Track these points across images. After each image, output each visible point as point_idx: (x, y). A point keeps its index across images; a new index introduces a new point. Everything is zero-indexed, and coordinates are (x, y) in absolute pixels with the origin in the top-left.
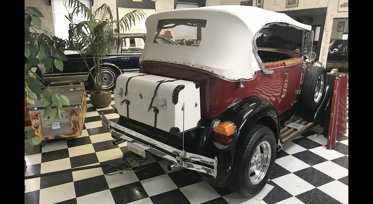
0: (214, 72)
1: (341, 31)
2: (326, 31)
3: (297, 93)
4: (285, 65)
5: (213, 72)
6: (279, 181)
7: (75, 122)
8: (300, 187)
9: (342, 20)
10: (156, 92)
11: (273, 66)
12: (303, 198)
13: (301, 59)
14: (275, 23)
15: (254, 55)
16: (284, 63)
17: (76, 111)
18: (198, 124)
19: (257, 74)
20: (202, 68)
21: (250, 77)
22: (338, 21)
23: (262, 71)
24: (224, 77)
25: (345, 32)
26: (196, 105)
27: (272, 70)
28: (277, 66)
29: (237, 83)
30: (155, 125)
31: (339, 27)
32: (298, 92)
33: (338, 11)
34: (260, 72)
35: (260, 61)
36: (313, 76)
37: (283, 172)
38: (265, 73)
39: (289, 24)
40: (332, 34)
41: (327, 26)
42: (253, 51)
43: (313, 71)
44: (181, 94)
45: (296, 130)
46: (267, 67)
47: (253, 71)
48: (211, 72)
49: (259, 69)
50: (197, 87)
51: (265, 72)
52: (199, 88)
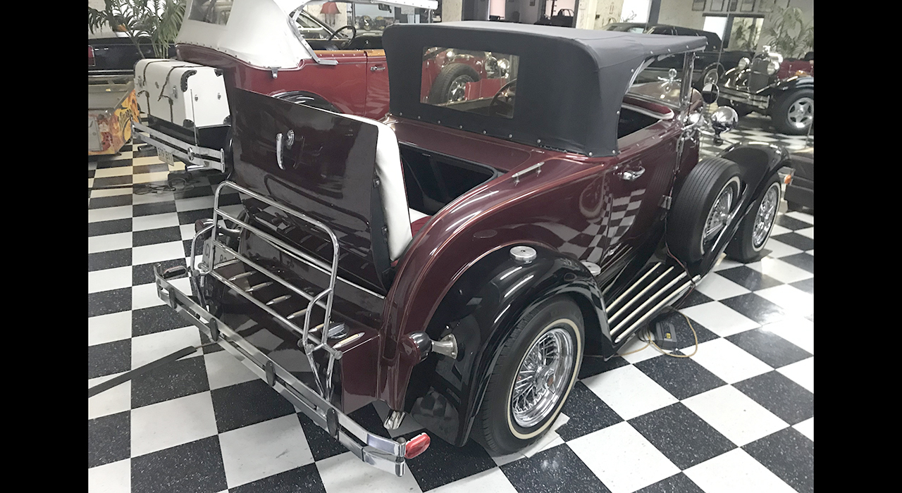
7: (106, 133)
10: (167, 79)
17: (106, 116)
18: (225, 121)
25: (707, 11)
26: (219, 97)
30: (172, 120)
44: (190, 79)
50: (218, 74)
51: (318, 62)
52: (222, 76)
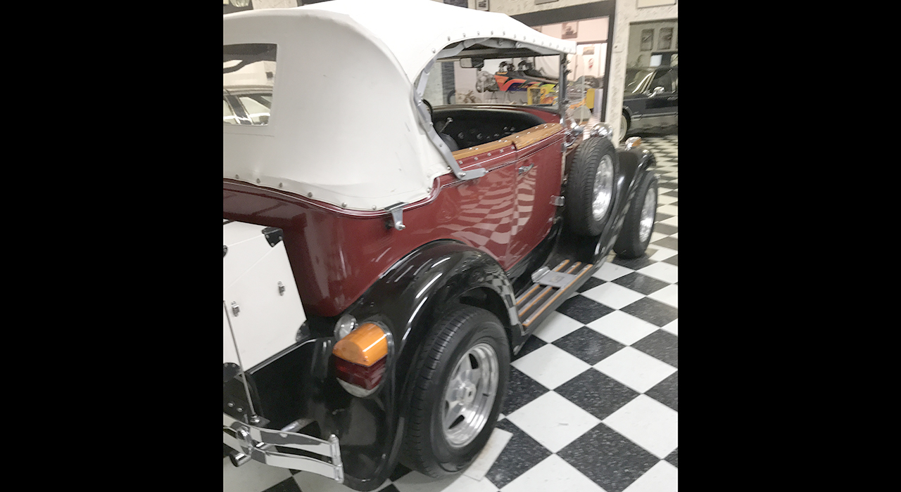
0: (315, 197)
1: (646, 50)
2: (617, 52)
3: (556, 204)
4: (516, 149)
5: (310, 195)
6: (524, 418)
8: (566, 425)
9: (648, 27)
11: (482, 157)
12: (572, 455)
13: (558, 125)
14: (478, 42)
15: (425, 136)
16: (513, 144)
18: (298, 334)
19: (441, 184)
20: (281, 185)
21: (423, 194)
22: (640, 28)
23: (453, 175)
24: (344, 207)
25: (654, 50)
26: (281, 290)
27: (484, 166)
28: (495, 153)
29: (385, 218)
31: (644, 41)
32: (558, 201)
33: (639, 6)
34: (449, 177)
35: (445, 148)
36: (588, 161)
37: (532, 390)
38: (463, 179)
39: (516, 42)
40: (628, 56)
41: (619, 42)
42: (420, 124)
43: (586, 151)
45: (556, 289)
46: (467, 162)
47: (429, 177)
48: (305, 195)
49: (445, 171)
50: (272, 241)
51: (462, 176)
52: (281, 244)
